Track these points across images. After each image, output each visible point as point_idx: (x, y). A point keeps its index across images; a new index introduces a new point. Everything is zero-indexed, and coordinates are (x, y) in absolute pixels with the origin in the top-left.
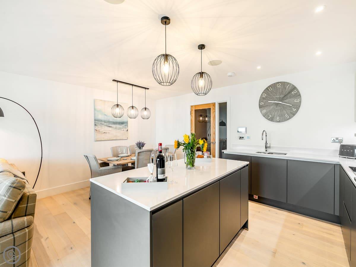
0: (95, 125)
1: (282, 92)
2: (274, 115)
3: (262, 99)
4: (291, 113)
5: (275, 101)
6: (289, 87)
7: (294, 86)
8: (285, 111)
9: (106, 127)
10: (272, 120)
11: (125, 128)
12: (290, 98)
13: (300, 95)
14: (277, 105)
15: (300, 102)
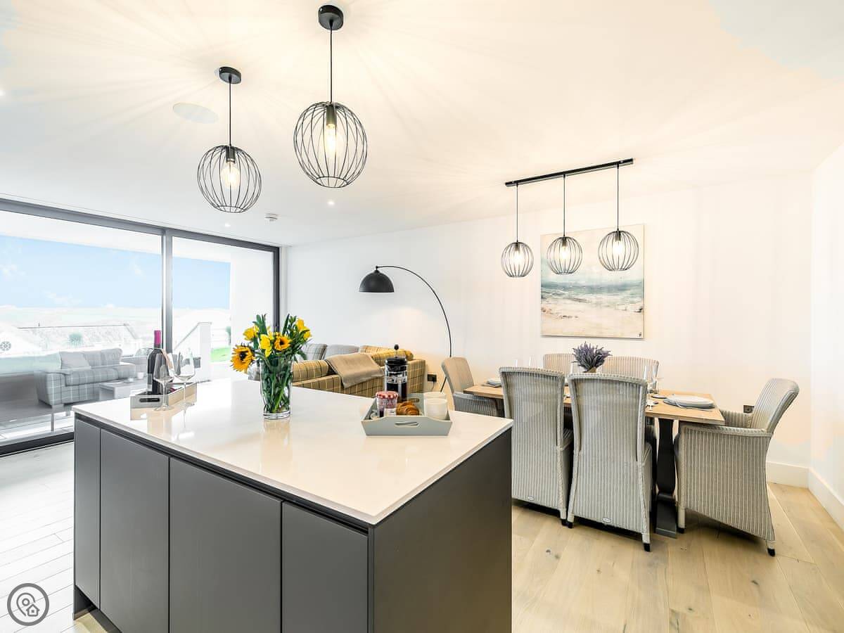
0: (542, 298)
11: (632, 302)
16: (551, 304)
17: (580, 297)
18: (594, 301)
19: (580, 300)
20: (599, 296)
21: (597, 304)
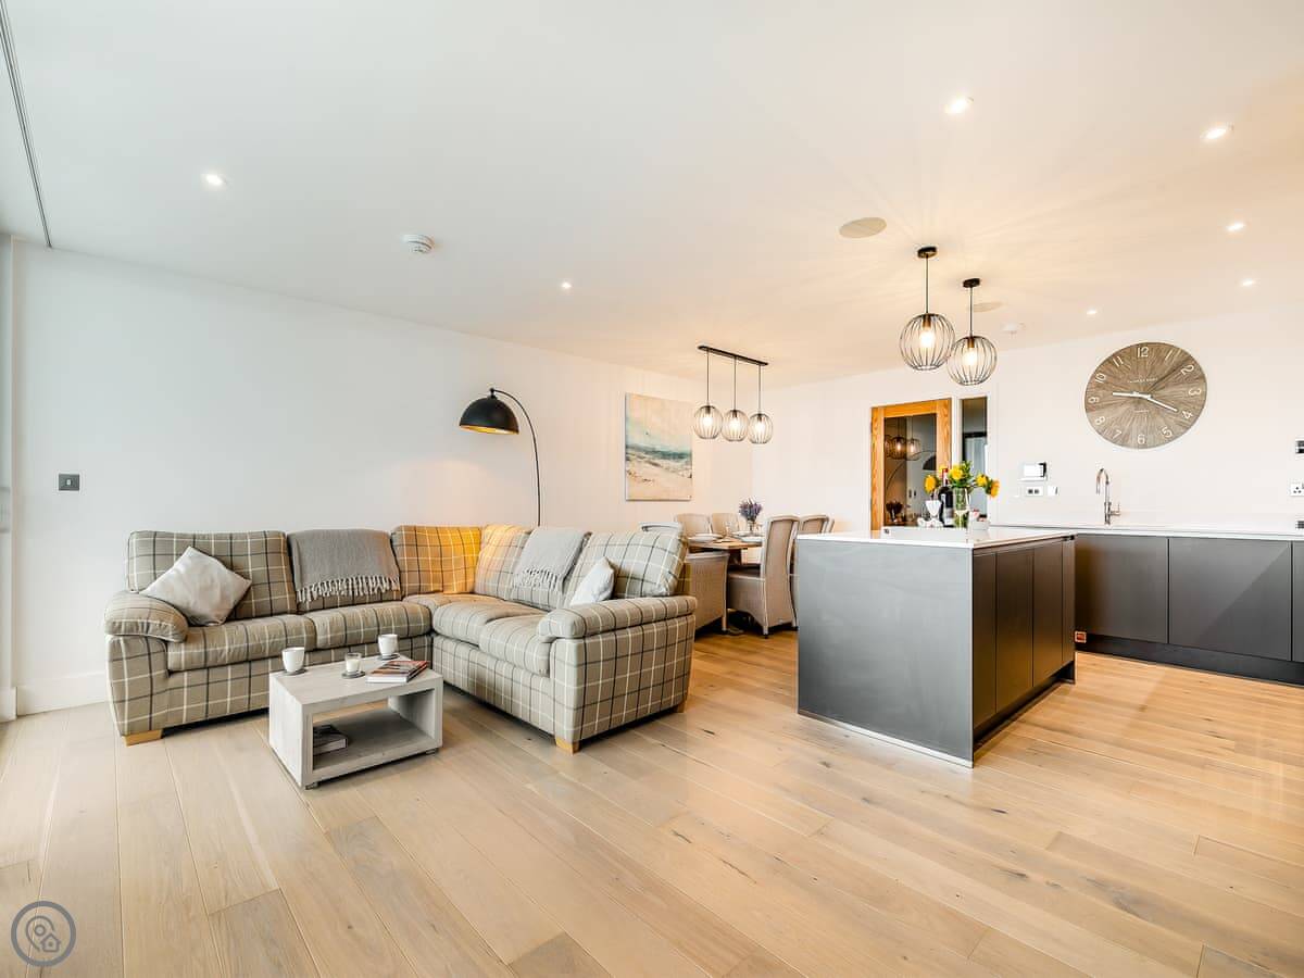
0: (627, 459)
1: (1153, 369)
2: (1130, 430)
3: (1094, 387)
4: (1180, 424)
5: (1132, 392)
6: (1172, 357)
7: (1186, 353)
8: (1162, 420)
9: (648, 465)
10: (1123, 441)
11: (687, 469)
12: (1176, 384)
13: (1203, 377)
14: (1139, 403)
15: (1204, 394)
16: (633, 467)
17: (657, 461)
18: (665, 466)
19: (656, 465)
20: (668, 461)
21: (667, 469)
